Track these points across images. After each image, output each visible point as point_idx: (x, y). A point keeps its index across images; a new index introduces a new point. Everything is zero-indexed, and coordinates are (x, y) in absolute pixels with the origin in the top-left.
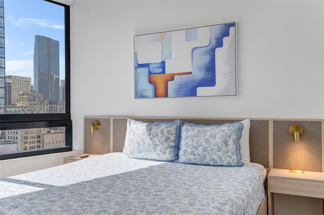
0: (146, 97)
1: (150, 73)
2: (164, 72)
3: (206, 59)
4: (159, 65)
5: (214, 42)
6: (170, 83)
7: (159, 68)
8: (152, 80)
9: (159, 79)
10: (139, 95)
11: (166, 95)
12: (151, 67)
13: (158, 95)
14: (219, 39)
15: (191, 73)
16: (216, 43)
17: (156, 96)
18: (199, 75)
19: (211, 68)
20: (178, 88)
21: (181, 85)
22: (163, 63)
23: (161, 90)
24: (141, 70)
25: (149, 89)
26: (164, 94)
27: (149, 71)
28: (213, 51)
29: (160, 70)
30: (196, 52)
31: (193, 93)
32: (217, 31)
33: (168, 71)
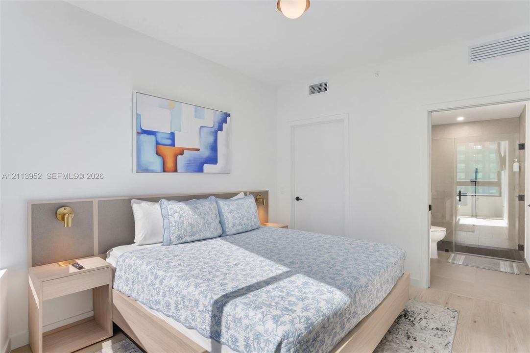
0: (152, 171)
1: (157, 143)
2: (173, 145)
3: (211, 139)
4: (168, 136)
5: (217, 125)
6: (179, 157)
7: (167, 139)
8: (159, 152)
9: (168, 152)
10: (142, 168)
11: (176, 171)
12: (159, 136)
13: (166, 169)
14: (220, 123)
15: (199, 150)
16: (218, 127)
17: (164, 170)
18: (205, 153)
19: (214, 148)
20: (188, 164)
21: (190, 161)
22: (173, 134)
23: (170, 164)
24: (145, 137)
25: (157, 162)
26: (174, 169)
27: (156, 141)
28: (216, 133)
29: (169, 142)
30: (204, 130)
31: (200, 170)
32: (219, 117)
33: (178, 144)
